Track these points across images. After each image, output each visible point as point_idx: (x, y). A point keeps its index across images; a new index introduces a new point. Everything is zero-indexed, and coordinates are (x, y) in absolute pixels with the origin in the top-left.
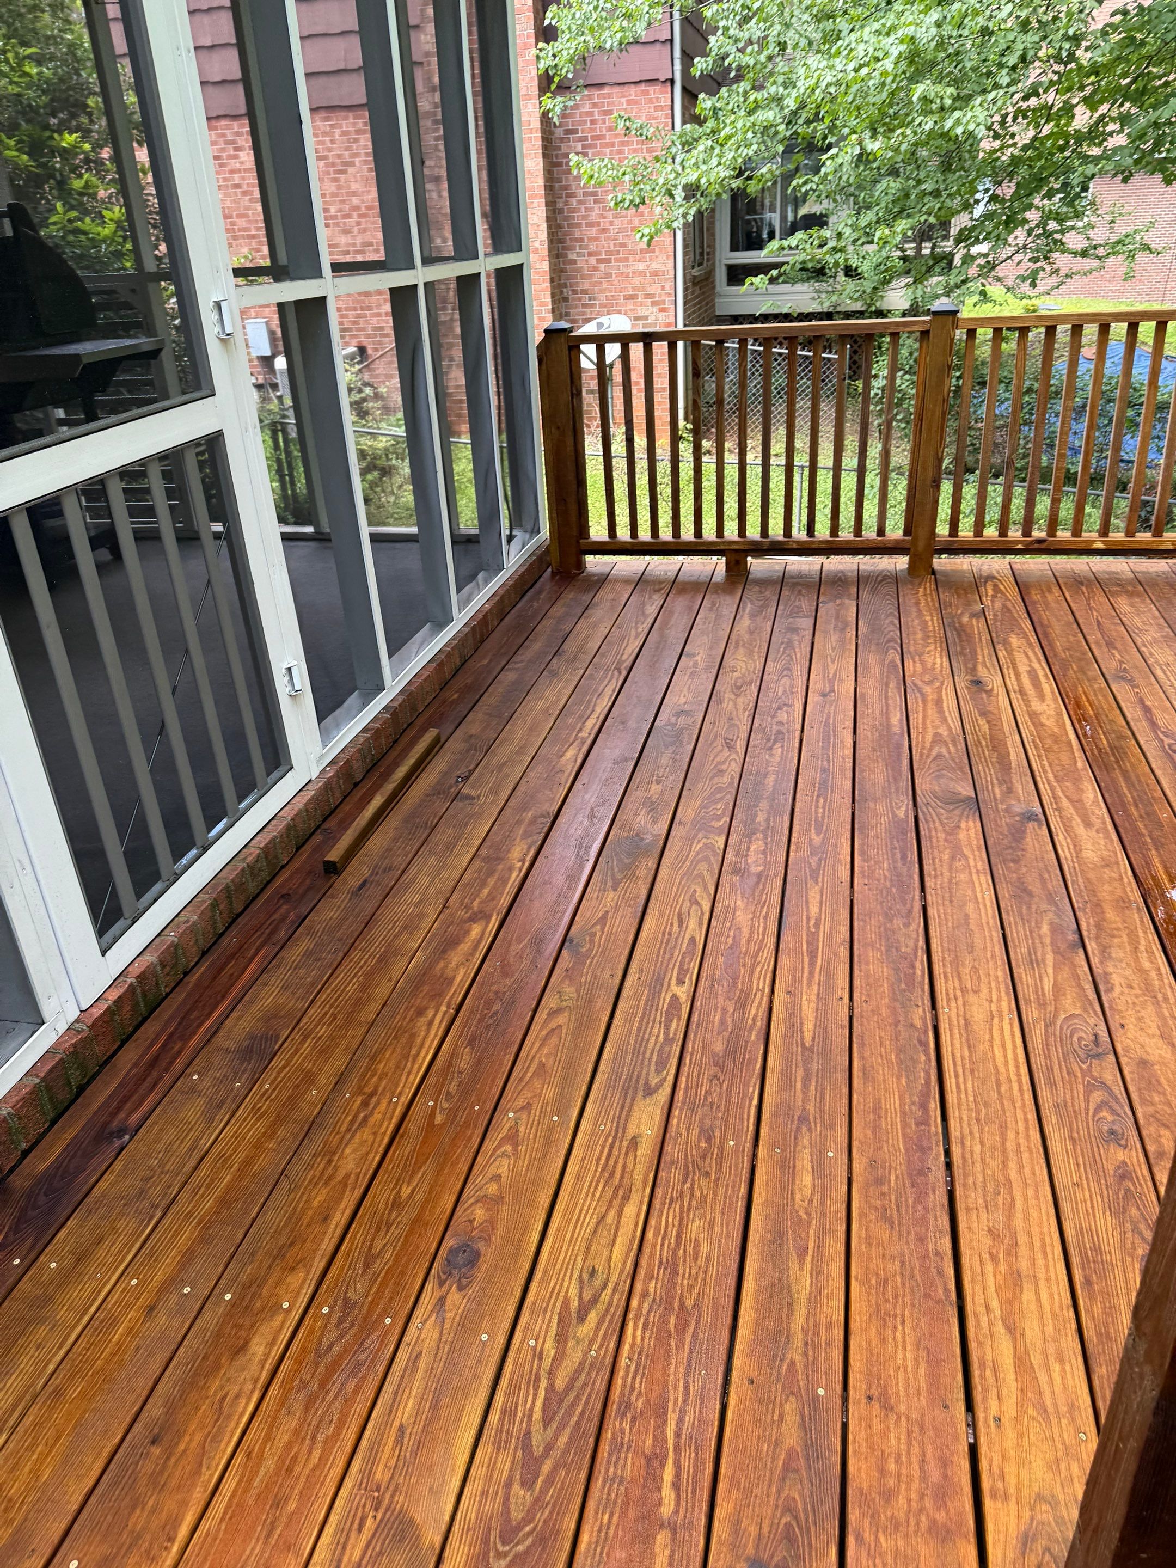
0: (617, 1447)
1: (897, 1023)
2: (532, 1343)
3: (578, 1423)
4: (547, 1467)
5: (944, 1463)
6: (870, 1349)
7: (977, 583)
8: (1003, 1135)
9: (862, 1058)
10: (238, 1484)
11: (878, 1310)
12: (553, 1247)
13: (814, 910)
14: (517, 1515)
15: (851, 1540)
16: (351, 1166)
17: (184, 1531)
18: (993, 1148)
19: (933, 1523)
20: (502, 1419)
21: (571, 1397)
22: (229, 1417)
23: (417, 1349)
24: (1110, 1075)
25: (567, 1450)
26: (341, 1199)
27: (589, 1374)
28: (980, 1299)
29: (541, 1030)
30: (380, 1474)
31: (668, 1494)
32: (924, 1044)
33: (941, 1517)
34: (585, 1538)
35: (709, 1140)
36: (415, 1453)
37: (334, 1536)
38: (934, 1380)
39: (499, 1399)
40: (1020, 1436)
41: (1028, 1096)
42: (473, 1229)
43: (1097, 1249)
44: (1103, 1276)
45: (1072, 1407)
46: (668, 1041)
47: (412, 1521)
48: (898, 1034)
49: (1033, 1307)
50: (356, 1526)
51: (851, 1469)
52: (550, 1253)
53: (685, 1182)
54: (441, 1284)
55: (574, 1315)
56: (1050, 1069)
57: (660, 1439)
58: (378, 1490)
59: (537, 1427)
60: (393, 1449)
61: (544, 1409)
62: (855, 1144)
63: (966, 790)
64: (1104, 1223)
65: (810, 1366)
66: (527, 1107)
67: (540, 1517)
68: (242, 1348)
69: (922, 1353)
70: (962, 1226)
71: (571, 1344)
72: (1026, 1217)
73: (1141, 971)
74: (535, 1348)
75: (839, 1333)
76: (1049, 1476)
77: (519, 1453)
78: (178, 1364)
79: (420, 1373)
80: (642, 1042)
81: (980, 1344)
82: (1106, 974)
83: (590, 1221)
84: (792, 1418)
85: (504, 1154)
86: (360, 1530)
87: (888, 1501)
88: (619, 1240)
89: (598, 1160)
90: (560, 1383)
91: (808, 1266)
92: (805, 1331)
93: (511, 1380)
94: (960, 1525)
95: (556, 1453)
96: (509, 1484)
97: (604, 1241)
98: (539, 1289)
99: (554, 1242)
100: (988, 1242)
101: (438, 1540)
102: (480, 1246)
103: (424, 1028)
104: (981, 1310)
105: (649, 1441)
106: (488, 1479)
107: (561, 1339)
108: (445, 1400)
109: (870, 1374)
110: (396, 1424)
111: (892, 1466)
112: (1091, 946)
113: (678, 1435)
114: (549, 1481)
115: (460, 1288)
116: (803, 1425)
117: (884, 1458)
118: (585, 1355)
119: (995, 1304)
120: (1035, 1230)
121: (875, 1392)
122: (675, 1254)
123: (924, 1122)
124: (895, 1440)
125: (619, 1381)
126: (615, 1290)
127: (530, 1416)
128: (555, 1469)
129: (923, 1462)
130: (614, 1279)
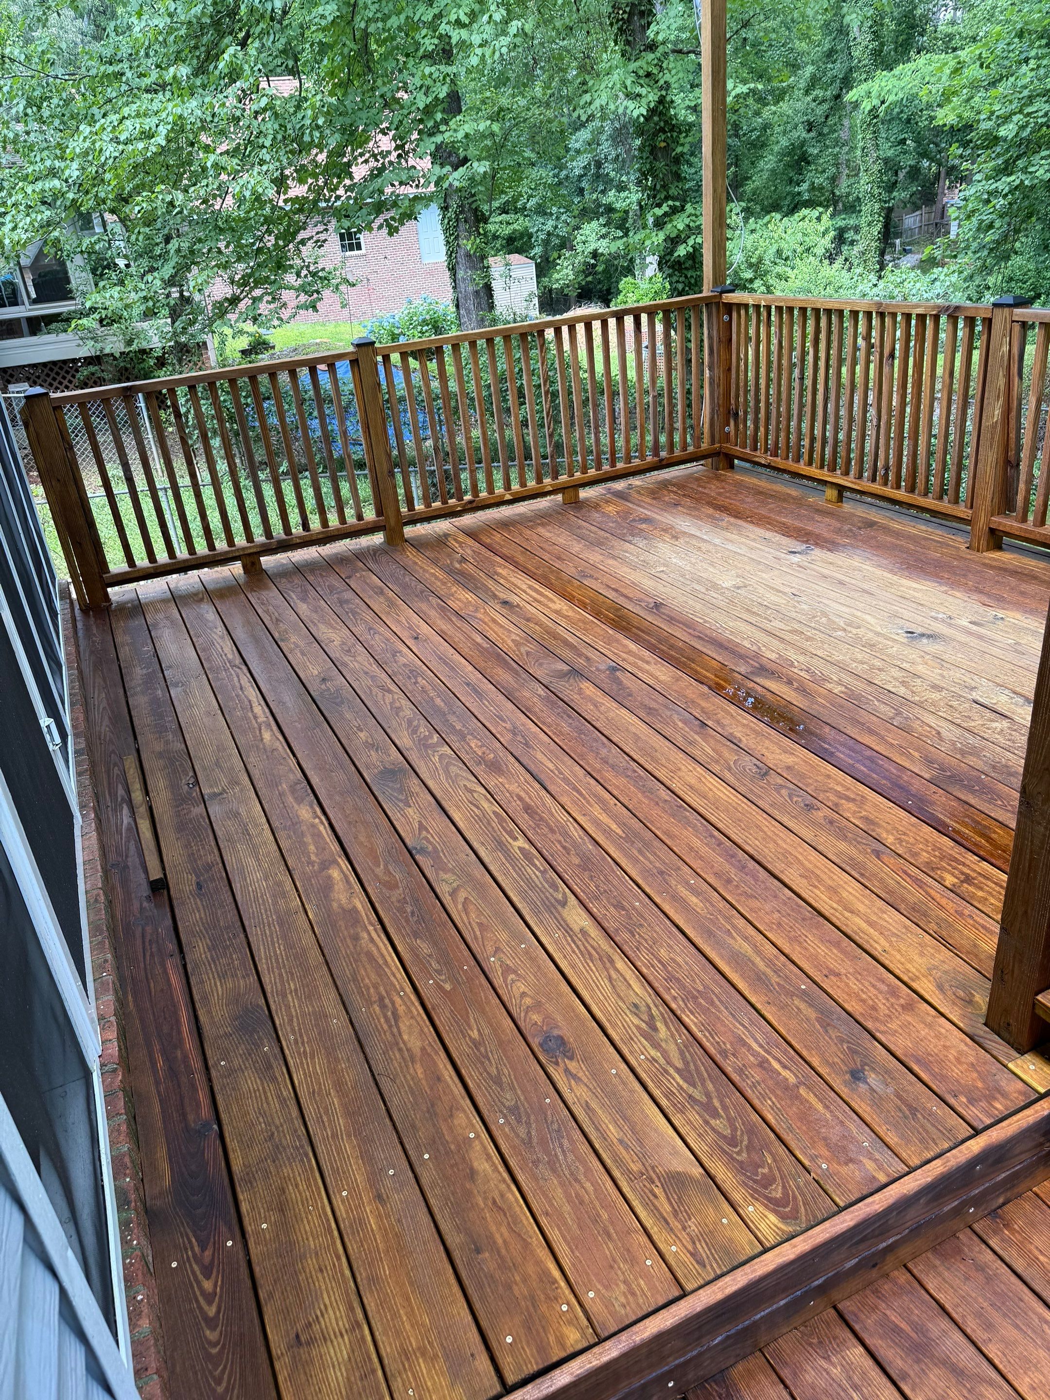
0: (741, 1071)
1: (657, 804)
2: (642, 1057)
3: (709, 1075)
4: (716, 1103)
5: (883, 981)
6: (804, 956)
7: (441, 541)
8: (762, 831)
9: (657, 828)
10: (559, 1229)
11: (790, 938)
12: (599, 1008)
13: (551, 765)
14: (727, 1132)
15: (878, 1035)
16: (419, 1044)
17: (556, 1274)
18: (764, 839)
19: (902, 1006)
20: (668, 1099)
21: (692, 1067)
22: (510, 1208)
23: (582, 1102)
24: (780, 780)
25: (717, 1090)
26: (435, 1063)
27: (689, 1051)
28: (826, 907)
29: (456, 907)
30: (635, 1167)
31: (785, 1073)
32: (681, 806)
33: (902, 1001)
34: (770, 1117)
35: (623, 909)
36: (642, 1145)
37: (646, 1209)
38: (843, 951)
39: (657, 1093)
40: (899, 951)
41: (754, 807)
42: (542, 1027)
43: (852, 859)
44: (865, 869)
45: (905, 927)
46: (543, 873)
47: (678, 1173)
48: (663, 808)
49: (851, 897)
50: (652, 1198)
51: (849, 1009)
52: (601, 1011)
53: (634, 936)
54: (557, 1064)
55: (650, 1031)
56: (751, 790)
57: (755, 1054)
58: (643, 1174)
59: (691, 1090)
60: (628, 1152)
61: (685, 1081)
62: (698, 870)
63: (566, 668)
64: (842, 846)
65: (787, 978)
66: (498, 950)
67: (739, 1124)
68: (472, 1174)
69: (828, 944)
70: (787, 880)
71: (663, 1044)
72: (810, 862)
73: (744, 725)
74: (647, 1058)
75: (783, 958)
76: (924, 959)
77: (696, 1107)
78: (441, 1209)
79: (600, 1112)
80: (529, 882)
81: (847, 925)
82: (731, 734)
83: (605, 983)
84: (802, 1006)
85: (513, 981)
86: (656, 1196)
87: (876, 1010)
88: (631, 982)
89: (574, 952)
90: (680, 1065)
91: (738, 938)
92: (768, 966)
93: (652, 1081)
94: (912, 1000)
95: (714, 1095)
96: (707, 1122)
97: (623, 988)
98: (615, 1030)
99: (597, 1004)
100: (804, 881)
101: (701, 1170)
102: (556, 1032)
103: (371, 945)
104: (832, 911)
105: (752, 1059)
106: (694, 1128)
107: (656, 1046)
108: (629, 1112)
109: (816, 967)
110: (615, 1141)
111: (864, 996)
112: (710, 723)
113: (761, 1046)
114: (725, 1108)
115: (571, 1058)
116: (811, 1005)
117: (857, 995)
118: (677, 1044)
119: (835, 905)
120: (819, 864)
121: (825, 972)
122: (668, 972)
123: (720, 844)
124: (855, 985)
125: (707, 1045)
126: (656, 1006)
127: (682, 1088)
128: (722, 1102)
129: (873, 986)
130: (649, 1001)
